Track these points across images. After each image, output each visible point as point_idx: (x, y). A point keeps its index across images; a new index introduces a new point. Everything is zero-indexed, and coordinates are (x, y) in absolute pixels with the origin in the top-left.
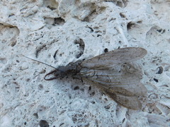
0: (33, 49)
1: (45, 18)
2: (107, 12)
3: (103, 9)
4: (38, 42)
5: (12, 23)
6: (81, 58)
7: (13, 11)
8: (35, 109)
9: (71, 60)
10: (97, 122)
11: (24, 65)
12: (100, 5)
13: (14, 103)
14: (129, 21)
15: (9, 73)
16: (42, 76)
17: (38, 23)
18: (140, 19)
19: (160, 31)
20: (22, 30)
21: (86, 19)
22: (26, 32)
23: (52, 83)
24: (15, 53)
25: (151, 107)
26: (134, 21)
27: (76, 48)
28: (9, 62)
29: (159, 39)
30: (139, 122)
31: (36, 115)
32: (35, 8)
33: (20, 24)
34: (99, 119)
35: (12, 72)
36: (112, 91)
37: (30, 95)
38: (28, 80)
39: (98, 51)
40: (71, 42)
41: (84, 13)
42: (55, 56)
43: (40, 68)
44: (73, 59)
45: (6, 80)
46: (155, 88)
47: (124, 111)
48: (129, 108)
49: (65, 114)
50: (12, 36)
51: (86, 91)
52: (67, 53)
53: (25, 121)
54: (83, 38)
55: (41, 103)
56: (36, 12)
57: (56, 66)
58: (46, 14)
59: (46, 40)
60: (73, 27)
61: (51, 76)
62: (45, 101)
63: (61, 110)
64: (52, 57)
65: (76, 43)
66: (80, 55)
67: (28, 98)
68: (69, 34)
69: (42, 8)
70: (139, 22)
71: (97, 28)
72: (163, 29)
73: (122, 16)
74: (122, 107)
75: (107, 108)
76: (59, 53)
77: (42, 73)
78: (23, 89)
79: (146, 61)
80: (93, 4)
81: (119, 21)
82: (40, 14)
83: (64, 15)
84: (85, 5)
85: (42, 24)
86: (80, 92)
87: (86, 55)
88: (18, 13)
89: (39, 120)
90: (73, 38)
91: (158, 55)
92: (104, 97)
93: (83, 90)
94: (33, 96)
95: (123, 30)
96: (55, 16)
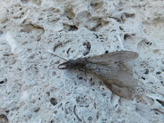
0: (53, 45)
1: (64, 25)
2: (110, 25)
3: (107, 23)
4: (57, 40)
5: (40, 24)
6: (87, 56)
7: (42, 17)
8: (48, 89)
9: (79, 56)
10: (95, 104)
11: (44, 56)
12: (105, 20)
13: (33, 82)
14: (126, 33)
15: (32, 60)
16: (57, 65)
17: (59, 27)
18: (134, 32)
19: (148, 44)
20: (47, 30)
21: (93, 29)
22: (49, 32)
23: (63, 71)
24: (39, 46)
25: (138, 98)
26: (130, 33)
27: (84, 48)
28: (33, 52)
29: (147, 49)
30: (129, 108)
31: (48, 93)
32: (58, 16)
33: (46, 26)
34: (97, 103)
35: (35, 60)
36: (110, 82)
37: (46, 78)
38: (46, 67)
39: (101, 52)
40: (81, 44)
41: (93, 25)
42: (68, 52)
43: (56, 59)
44: (81, 56)
45: (30, 65)
46: (143, 84)
47: (117, 99)
48: (121, 97)
49: (71, 95)
50: (38, 34)
51: (88, 81)
52: (77, 51)
53: (39, 97)
54: (90, 42)
55: (53, 85)
56: (58, 19)
57: (67, 59)
58: (65, 22)
59: (63, 39)
60: (83, 33)
61: (63, 66)
62: (57, 84)
63: (68, 92)
64: (66, 52)
65: (84, 44)
66: (87, 54)
67: (44, 80)
68: (80, 38)
69: (63, 17)
70: (133, 35)
71: (101, 36)
72: (150, 42)
73: (121, 29)
74: (116, 96)
75: (104, 95)
76: (71, 50)
77: (56, 63)
78: (41, 73)
79: (136, 63)
80: (100, 19)
81: (119, 32)
82: (61, 21)
83: (78, 24)
84: (94, 19)
85: (61, 28)
86: (84, 81)
87: (91, 54)
88: (46, 18)
89: (50, 97)
90: (83, 40)
91: (146, 60)
92: (102, 87)
93: (86, 80)
94: (48, 79)
95: (121, 39)
96: (72, 24)
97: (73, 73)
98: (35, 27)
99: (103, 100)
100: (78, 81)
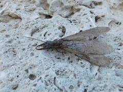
0: (30, 31)
1: (40, 14)
2: (81, 11)
5: (18, 13)
7: (19, 7)
8: (27, 67)
9: (56, 38)
11: (22, 40)
13: (11, 63)
14: (96, 15)
15: (10, 44)
16: (34, 47)
17: (35, 15)
18: (103, 14)
19: (117, 23)
20: (24, 18)
22: (26, 20)
23: (41, 52)
24: (17, 32)
25: (117, 66)
26: (100, 15)
27: (60, 32)
28: (11, 37)
31: (27, 71)
32: (35, 7)
33: (23, 15)
35: (12, 44)
37: (24, 59)
38: (24, 49)
40: (57, 28)
43: (33, 43)
45: (8, 48)
49: (50, 69)
50: (16, 23)
51: (66, 60)
52: (53, 34)
54: (65, 26)
55: (32, 63)
56: (34, 10)
57: (45, 41)
58: (41, 11)
59: (39, 25)
60: (58, 20)
61: (41, 47)
63: (47, 67)
64: (43, 35)
65: (60, 28)
66: (63, 36)
68: (55, 23)
69: (39, 8)
70: (103, 16)
71: (74, 20)
73: (92, 13)
74: (95, 66)
75: (83, 67)
76: (48, 33)
78: (19, 55)
80: (72, 7)
82: (37, 11)
83: (53, 13)
84: (67, 8)
85: (38, 16)
87: (66, 35)
88: (23, 8)
89: (29, 74)
90: (58, 25)
91: (118, 36)
94: (26, 59)
95: (93, 20)
96: (47, 13)
97: (51, 53)
98: (13, 18)
99: (82, 70)
100: (56, 60)
